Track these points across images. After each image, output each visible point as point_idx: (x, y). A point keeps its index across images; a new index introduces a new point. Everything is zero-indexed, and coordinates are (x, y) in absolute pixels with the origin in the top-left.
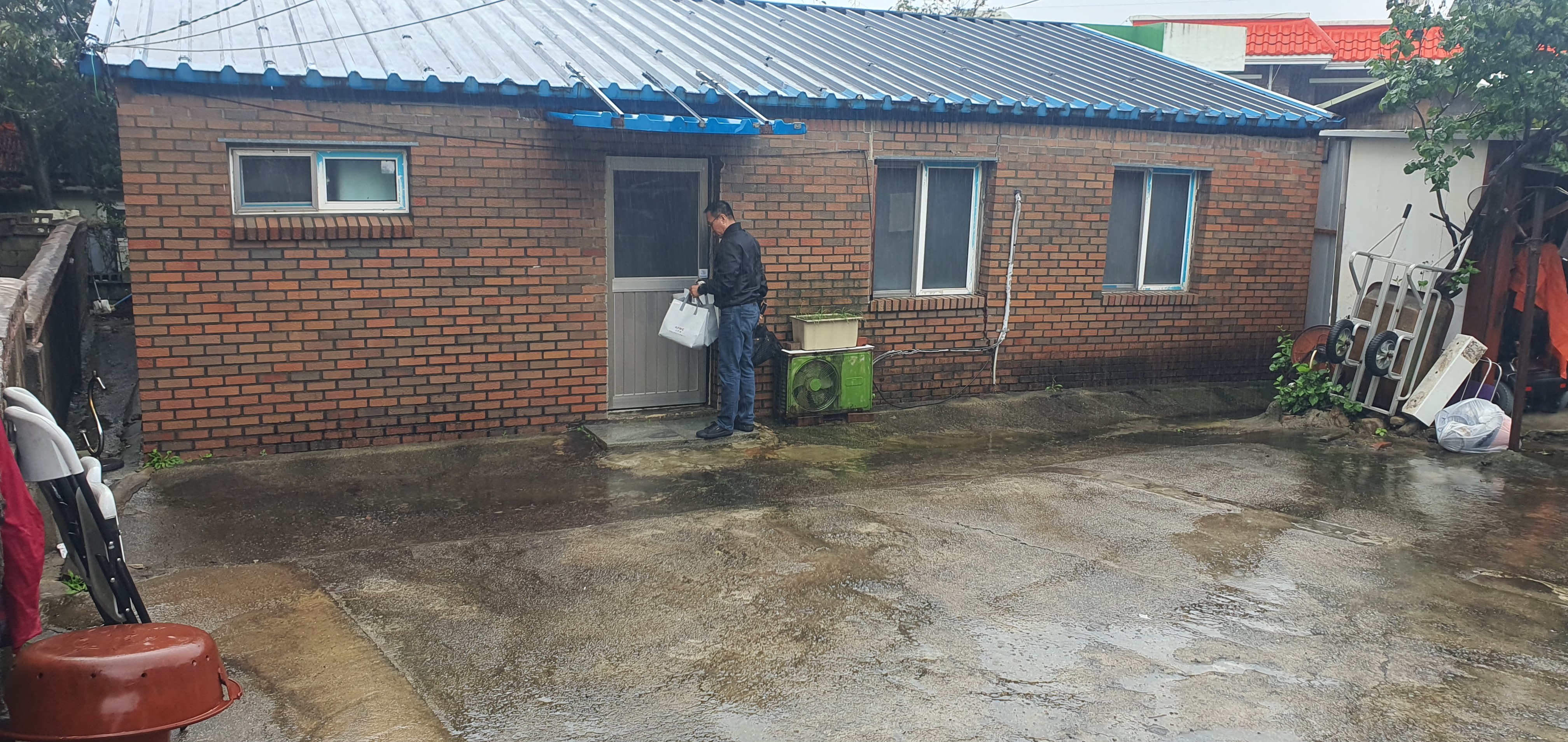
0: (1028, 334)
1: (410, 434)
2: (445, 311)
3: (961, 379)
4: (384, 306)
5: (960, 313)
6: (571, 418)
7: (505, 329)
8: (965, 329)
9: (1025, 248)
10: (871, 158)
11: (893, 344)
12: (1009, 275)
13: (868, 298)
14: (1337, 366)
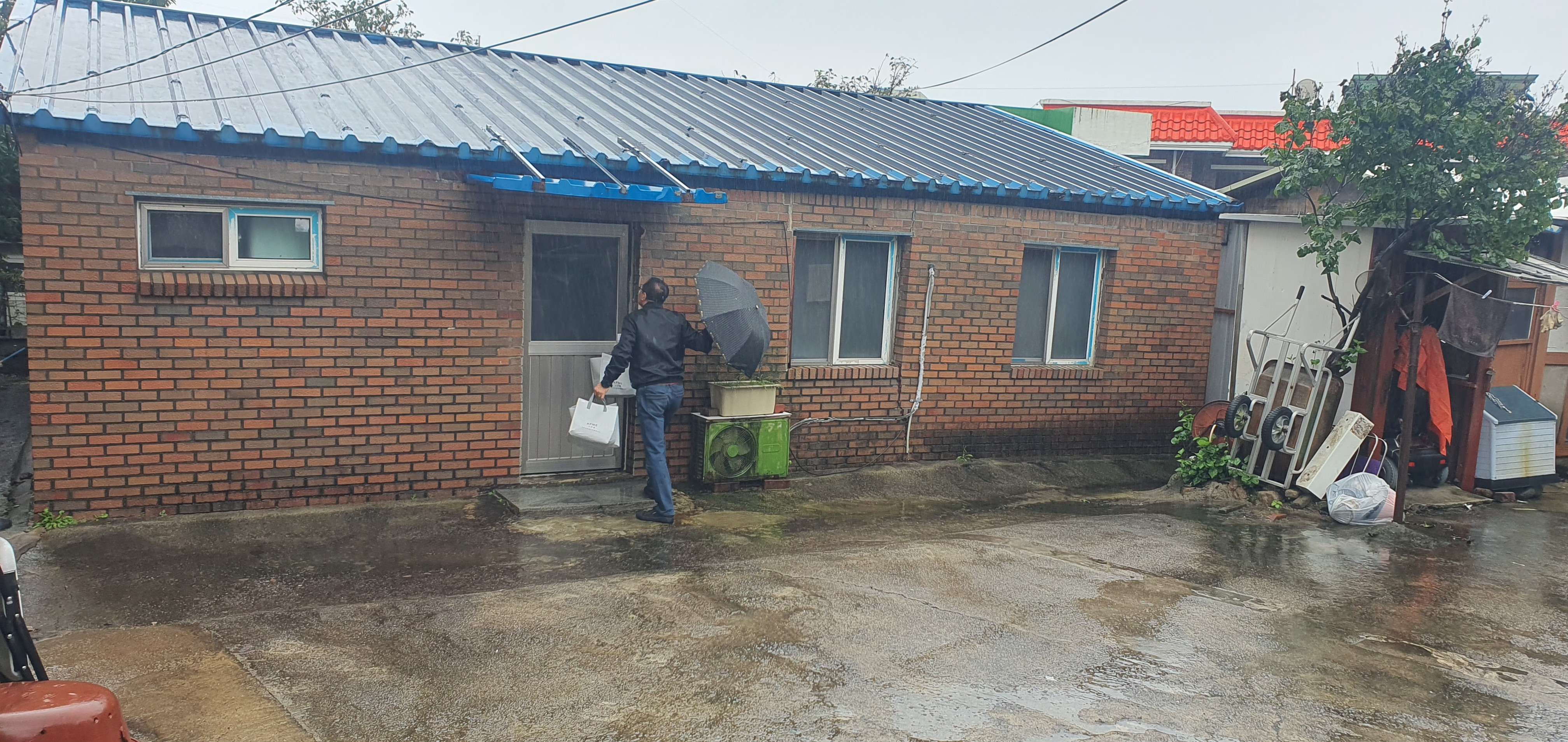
0: (941, 404)
1: (317, 496)
2: (356, 372)
3: (875, 448)
4: (295, 366)
5: (875, 383)
6: (483, 483)
7: (417, 390)
8: (879, 398)
9: (938, 321)
10: (790, 229)
11: (810, 412)
12: (923, 346)
13: (786, 366)
14: (1236, 439)
